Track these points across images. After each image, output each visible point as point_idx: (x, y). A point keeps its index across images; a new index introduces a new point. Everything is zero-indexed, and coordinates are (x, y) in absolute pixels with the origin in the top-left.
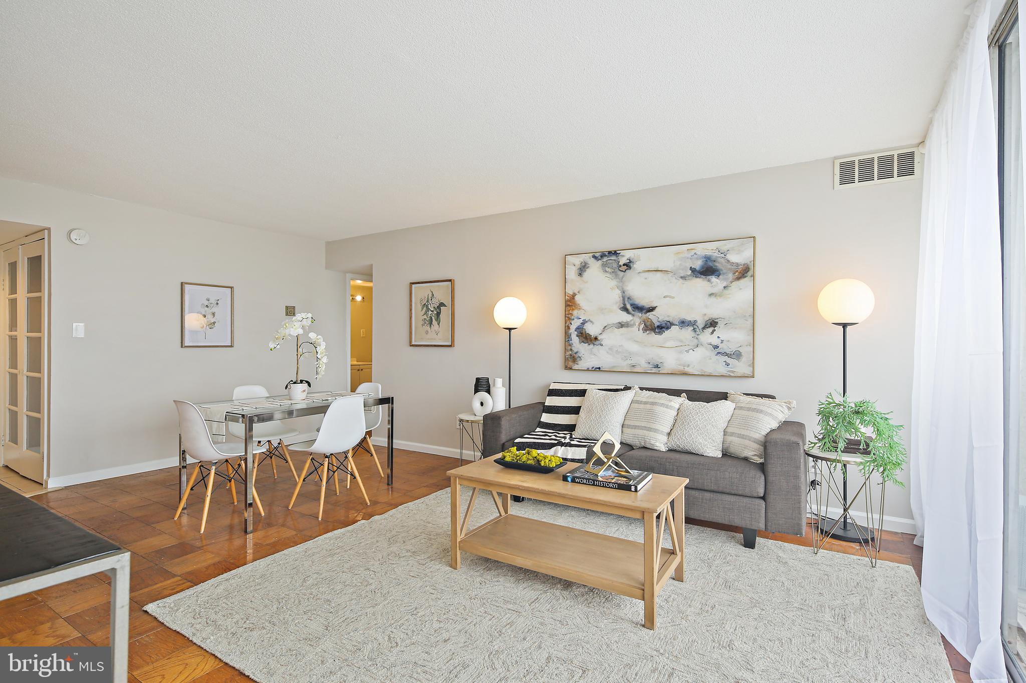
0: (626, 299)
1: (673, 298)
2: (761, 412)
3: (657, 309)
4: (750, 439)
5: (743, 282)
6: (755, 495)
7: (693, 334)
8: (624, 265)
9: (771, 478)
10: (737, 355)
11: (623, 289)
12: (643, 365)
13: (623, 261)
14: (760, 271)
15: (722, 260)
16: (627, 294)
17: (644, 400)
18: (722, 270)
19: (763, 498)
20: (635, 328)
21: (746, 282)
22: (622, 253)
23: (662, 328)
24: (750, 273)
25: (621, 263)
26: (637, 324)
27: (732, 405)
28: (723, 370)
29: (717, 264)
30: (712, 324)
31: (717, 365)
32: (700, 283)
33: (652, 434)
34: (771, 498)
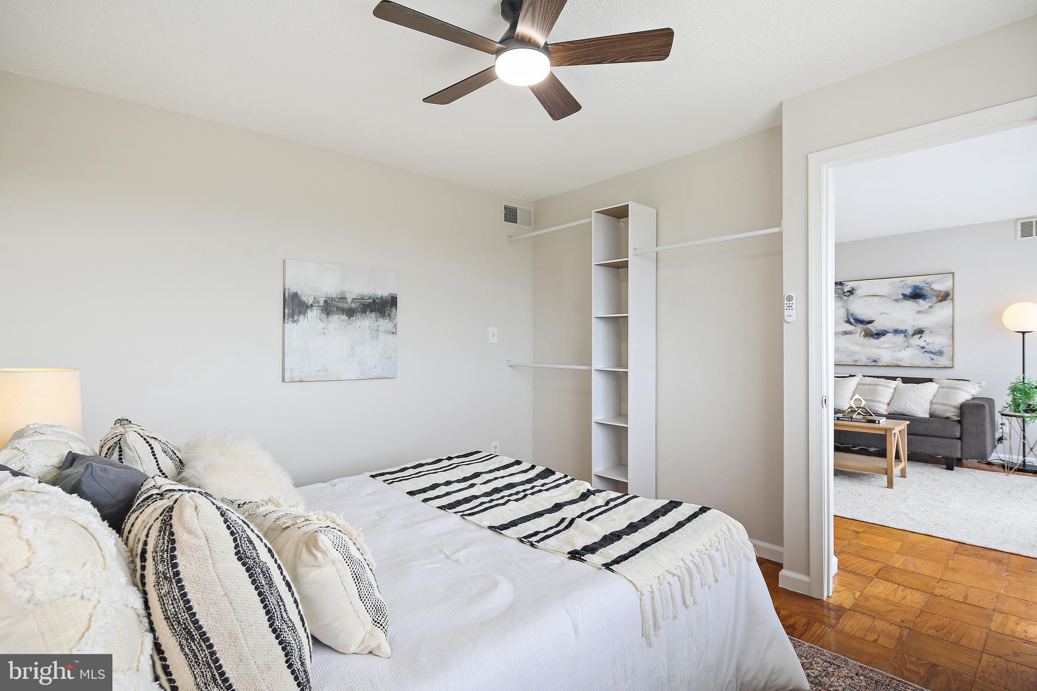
0: (850, 315)
1: (888, 314)
2: (958, 389)
3: (874, 322)
4: (950, 406)
5: (944, 303)
6: (954, 437)
7: (904, 339)
8: (848, 292)
9: (965, 426)
10: (940, 353)
11: (847, 308)
12: (864, 360)
13: (846, 289)
14: (957, 296)
15: (928, 289)
16: (850, 312)
17: (868, 383)
18: (927, 295)
19: (960, 439)
20: (857, 335)
21: (946, 303)
22: (846, 283)
23: (879, 334)
24: (950, 297)
25: (845, 290)
26: (859, 332)
27: (938, 386)
28: (928, 363)
29: (924, 291)
30: (920, 332)
31: (925, 360)
32: (910, 305)
33: (876, 404)
34: (965, 438)
